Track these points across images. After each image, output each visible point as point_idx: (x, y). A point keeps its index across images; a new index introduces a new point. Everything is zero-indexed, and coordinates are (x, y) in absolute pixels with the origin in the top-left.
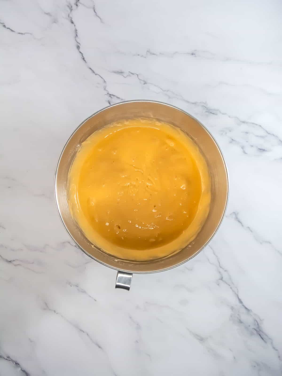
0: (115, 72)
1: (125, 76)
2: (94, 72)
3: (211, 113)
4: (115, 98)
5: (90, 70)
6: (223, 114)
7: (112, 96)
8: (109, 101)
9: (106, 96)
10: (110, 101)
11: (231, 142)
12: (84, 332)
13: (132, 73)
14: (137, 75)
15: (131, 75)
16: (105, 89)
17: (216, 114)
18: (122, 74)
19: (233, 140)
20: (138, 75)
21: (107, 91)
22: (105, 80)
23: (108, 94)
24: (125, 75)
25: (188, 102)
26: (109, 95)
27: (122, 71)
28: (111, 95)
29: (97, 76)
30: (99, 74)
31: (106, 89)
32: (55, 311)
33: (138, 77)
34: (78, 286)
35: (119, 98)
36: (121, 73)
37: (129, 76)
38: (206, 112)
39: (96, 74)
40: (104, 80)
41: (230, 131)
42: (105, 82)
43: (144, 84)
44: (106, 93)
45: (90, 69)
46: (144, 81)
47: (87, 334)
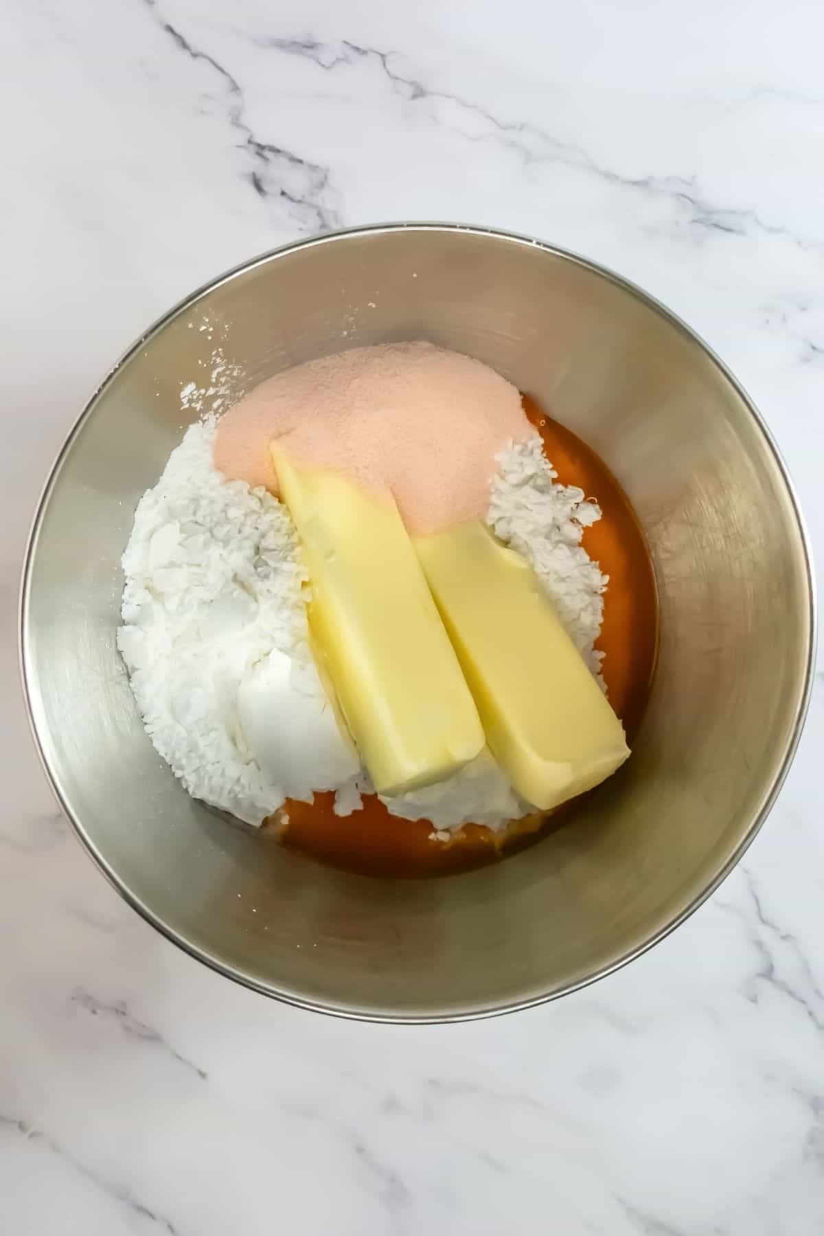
0: (281, 45)
1: (327, 65)
2: (184, 45)
3: (716, 226)
4: (283, 161)
5: (169, 36)
6: (771, 230)
7: (267, 154)
8: (254, 174)
9: (242, 151)
10: (258, 176)
11: (806, 360)
12: (152, 1216)
13: (357, 49)
14: (379, 58)
15: (353, 55)
16: (236, 122)
17: (741, 232)
18: (310, 52)
19: (814, 348)
20: (383, 56)
21: (246, 129)
22: (239, 83)
23: (250, 142)
24: (327, 57)
25: (610, 176)
26: (252, 148)
27: (317, 41)
28: (261, 147)
29: (201, 63)
30: (210, 54)
31: (245, 119)
32: (22, 1127)
33: (384, 65)
34: (124, 1013)
35: (300, 161)
36: (307, 47)
37: (345, 59)
38: (695, 221)
39: (195, 55)
40: (233, 82)
41: (803, 309)
42: (235, 88)
43: (415, 97)
44: (241, 139)
45: (170, 29)
46: (412, 83)
47: (170, 1227)
